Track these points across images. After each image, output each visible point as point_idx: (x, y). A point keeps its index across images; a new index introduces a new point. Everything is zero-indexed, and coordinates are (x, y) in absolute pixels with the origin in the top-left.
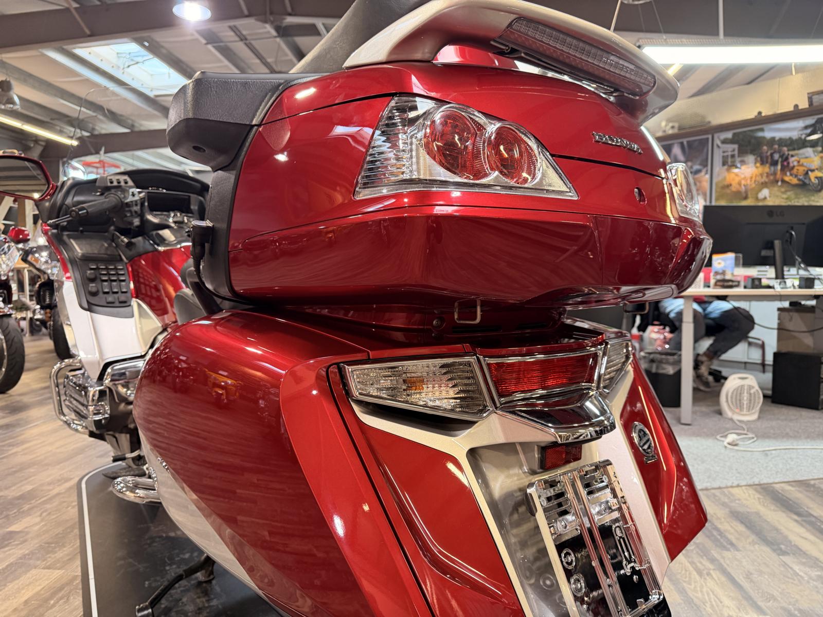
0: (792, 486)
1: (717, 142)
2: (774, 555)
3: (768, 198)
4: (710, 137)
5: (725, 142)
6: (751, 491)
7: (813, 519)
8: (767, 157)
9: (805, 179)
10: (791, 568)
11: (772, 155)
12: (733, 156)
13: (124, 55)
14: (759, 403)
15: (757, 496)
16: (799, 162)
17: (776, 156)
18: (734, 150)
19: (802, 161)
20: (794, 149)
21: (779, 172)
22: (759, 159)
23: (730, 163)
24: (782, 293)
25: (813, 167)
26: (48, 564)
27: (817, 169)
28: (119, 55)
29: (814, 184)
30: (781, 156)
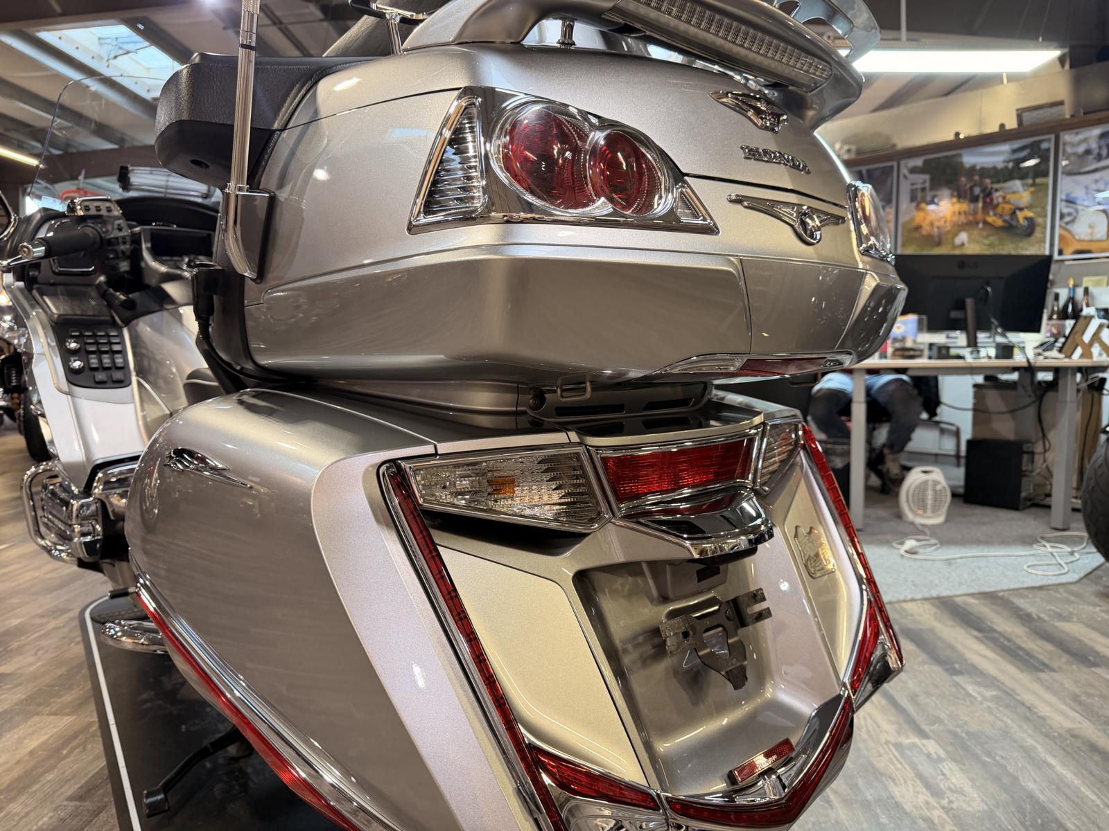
0: (976, 599)
1: (904, 171)
2: (946, 676)
3: (967, 245)
4: (895, 164)
5: (914, 170)
6: (927, 606)
7: (996, 635)
8: (965, 191)
9: (1012, 219)
10: (964, 689)
11: (971, 188)
12: (923, 189)
13: (109, 41)
14: (945, 502)
15: (934, 610)
16: (1004, 198)
17: (977, 191)
18: (924, 182)
19: (1009, 197)
20: (999, 182)
21: (980, 210)
22: (955, 193)
23: (919, 199)
24: (974, 365)
25: (1022, 205)
26: (53, 710)
27: (1027, 207)
28: (101, 41)
29: (1022, 226)
30: (983, 191)
